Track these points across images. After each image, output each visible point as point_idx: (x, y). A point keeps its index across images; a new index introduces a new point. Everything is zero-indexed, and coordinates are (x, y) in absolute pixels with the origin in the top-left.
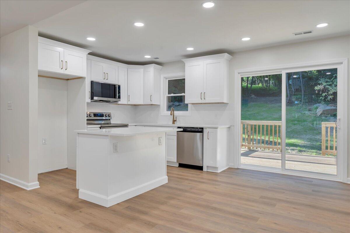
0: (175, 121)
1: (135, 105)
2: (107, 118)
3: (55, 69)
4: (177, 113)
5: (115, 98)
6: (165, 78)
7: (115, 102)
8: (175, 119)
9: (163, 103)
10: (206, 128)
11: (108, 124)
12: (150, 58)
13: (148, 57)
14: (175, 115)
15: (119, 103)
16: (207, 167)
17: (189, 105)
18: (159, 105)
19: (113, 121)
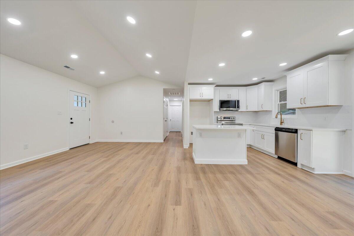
0: (282, 123)
1: (255, 111)
2: (233, 120)
3: (198, 97)
4: (284, 116)
5: (235, 108)
6: (276, 90)
7: (237, 110)
8: (282, 121)
9: (275, 109)
10: (300, 130)
11: (234, 123)
12: (258, 80)
13: (255, 79)
14: (282, 118)
15: (239, 110)
16: (302, 164)
17: (296, 109)
18: (271, 111)
19: (237, 122)
